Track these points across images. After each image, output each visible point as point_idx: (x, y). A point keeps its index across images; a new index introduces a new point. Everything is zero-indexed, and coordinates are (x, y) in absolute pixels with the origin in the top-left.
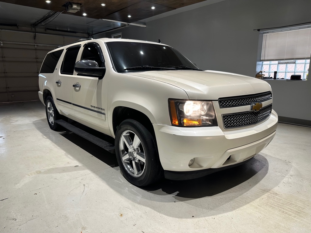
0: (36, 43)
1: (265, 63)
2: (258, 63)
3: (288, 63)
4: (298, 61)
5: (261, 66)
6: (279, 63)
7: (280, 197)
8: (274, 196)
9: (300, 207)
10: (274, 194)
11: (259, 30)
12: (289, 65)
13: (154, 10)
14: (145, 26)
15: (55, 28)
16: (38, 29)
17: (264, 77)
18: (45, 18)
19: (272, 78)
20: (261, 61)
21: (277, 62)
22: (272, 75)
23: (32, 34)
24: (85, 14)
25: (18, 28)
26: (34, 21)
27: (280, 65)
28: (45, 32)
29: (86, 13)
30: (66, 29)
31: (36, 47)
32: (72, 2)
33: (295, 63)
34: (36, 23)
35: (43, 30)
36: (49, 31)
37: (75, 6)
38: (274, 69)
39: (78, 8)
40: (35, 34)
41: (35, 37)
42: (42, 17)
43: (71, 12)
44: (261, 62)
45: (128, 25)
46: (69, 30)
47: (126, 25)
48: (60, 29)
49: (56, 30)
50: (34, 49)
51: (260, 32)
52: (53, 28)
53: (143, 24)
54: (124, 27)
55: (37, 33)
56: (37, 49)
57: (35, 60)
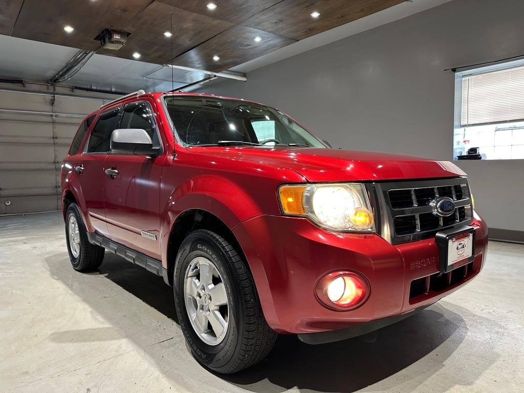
0: (54, 111)
1: (469, 130)
2: (456, 131)
3: (515, 128)
5: (462, 136)
6: (497, 130)
11: (454, 70)
13: (259, 43)
14: (244, 79)
15: (89, 87)
16: (58, 89)
18: (70, 67)
20: (461, 126)
21: (493, 127)
23: (49, 97)
24: (137, 55)
25: (24, 86)
26: (50, 74)
27: (499, 133)
28: (71, 93)
29: (140, 52)
30: (108, 89)
31: (54, 118)
32: (112, 29)
34: (55, 76)
35: (67, 91)
36: (78, 92)
37: (117, 37)
39: (122, 41)
40: (54, 97)
41: (52, 102)
42: (64, 65)
43: (110, 48)
44: (462, 129)
45: (215, 76)
46: (113, 90)
47: (211, 77)
48: (98, 88)
49: (92, 90)
50: (51, 121)
51: (456, 73)
52: (86, 87)
53: (242, 76)
54: (208, 81)
55: (57, 94)
56: (57, 121)
57: (52, 141)
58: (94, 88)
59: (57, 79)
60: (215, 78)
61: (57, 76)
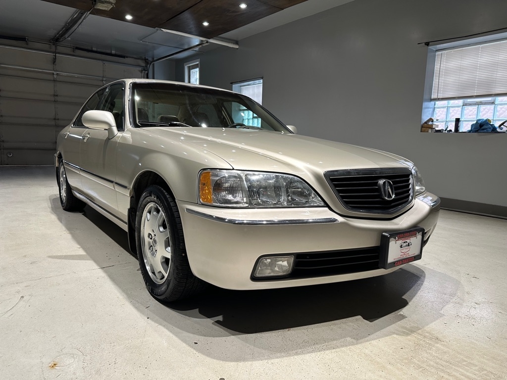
0: (55, 70)
1: (438, 103)
2: (425, 104)
3: (481, 103)
4: (499, 99)
5: (431, 110)
6: (465, 105)
7: (444, 345)
8: (430, 344)
9: (492, 373)
10: (431, 339)
11: (427, 44)
12: (482, 107)
13: (245, 10)
14: (237, 47)
15: (89, 48)
16: (60, 49)
17: (437, 129)
18: (68, 27)
19: (451, 131)
20: (431, 100)
21: (460, 102)
22: (452, 127)
23: (50, 55)
24: (129, 17)
25: (27, 45)
26: (52, 33)
27: (466, 107)
28: (72, 53)
29: (132, 15)
30: (108, 51)
31: (55, 76)
33: (493, 103)
35: (69, 51)
36: (79, 52)
38: (455, 114)
39: (112, 1)
40: (55, 56)
41: (54, 61)
42: (63, 24)
43: (101, 8)
44: (433, 103)
45: (207, 42)
46: (113, 52)
47: (204, 42)
48: (99, 50)
49: (92, 51)
50: (53, 79)
51: (430, 47)
52: (86, 48)
53: (234, 43)
54: (200, 46)
55: (59, 53)
56: (58, 80)
57: (52, 99)
58: (94, 49)
59: (58, 39)
60: (207, 44)
61: (57, 36)
